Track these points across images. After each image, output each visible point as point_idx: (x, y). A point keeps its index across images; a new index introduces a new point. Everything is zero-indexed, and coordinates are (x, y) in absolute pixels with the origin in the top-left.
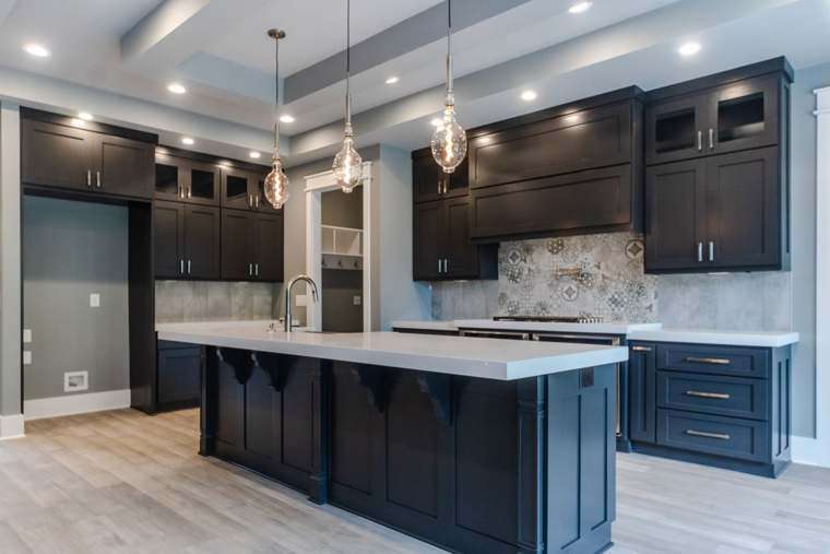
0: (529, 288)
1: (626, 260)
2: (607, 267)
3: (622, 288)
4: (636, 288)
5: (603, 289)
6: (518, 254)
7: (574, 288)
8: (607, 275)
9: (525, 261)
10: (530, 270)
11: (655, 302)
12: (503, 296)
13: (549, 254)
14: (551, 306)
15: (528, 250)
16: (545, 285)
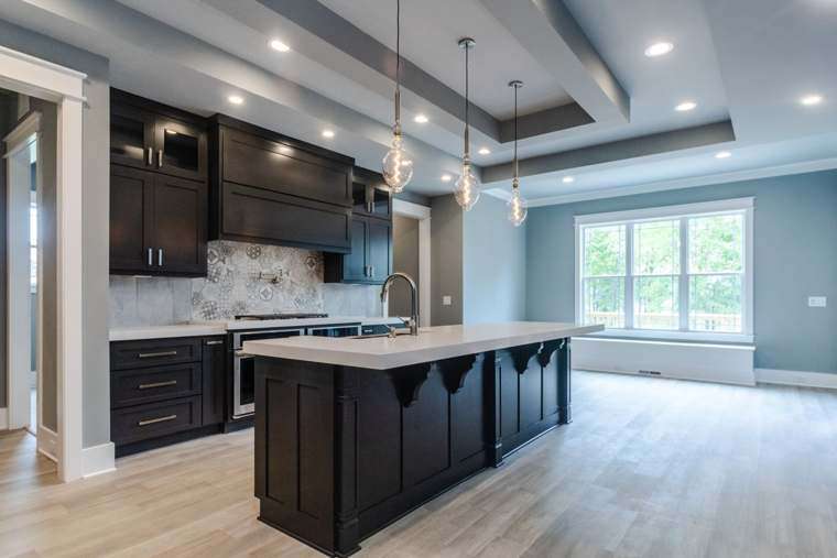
0: (228, 289)
1: (305, 271)
2: (293, 274)
3: (303, 291)
4: (312, 291)
5: (291, 292)
6: (215, 253)
7: (269, 290)
8: (294, 280)
9: (223, 261)
10: (228, 271)
11: (322, 301)
12: (197, 296)
13: (247, 258)
14: (250, 306)
15: (227, 251)
16: (243, 287)
